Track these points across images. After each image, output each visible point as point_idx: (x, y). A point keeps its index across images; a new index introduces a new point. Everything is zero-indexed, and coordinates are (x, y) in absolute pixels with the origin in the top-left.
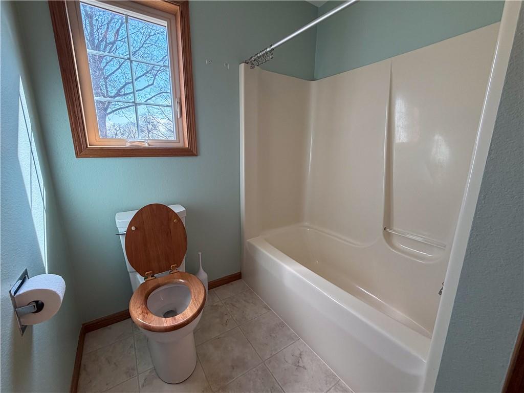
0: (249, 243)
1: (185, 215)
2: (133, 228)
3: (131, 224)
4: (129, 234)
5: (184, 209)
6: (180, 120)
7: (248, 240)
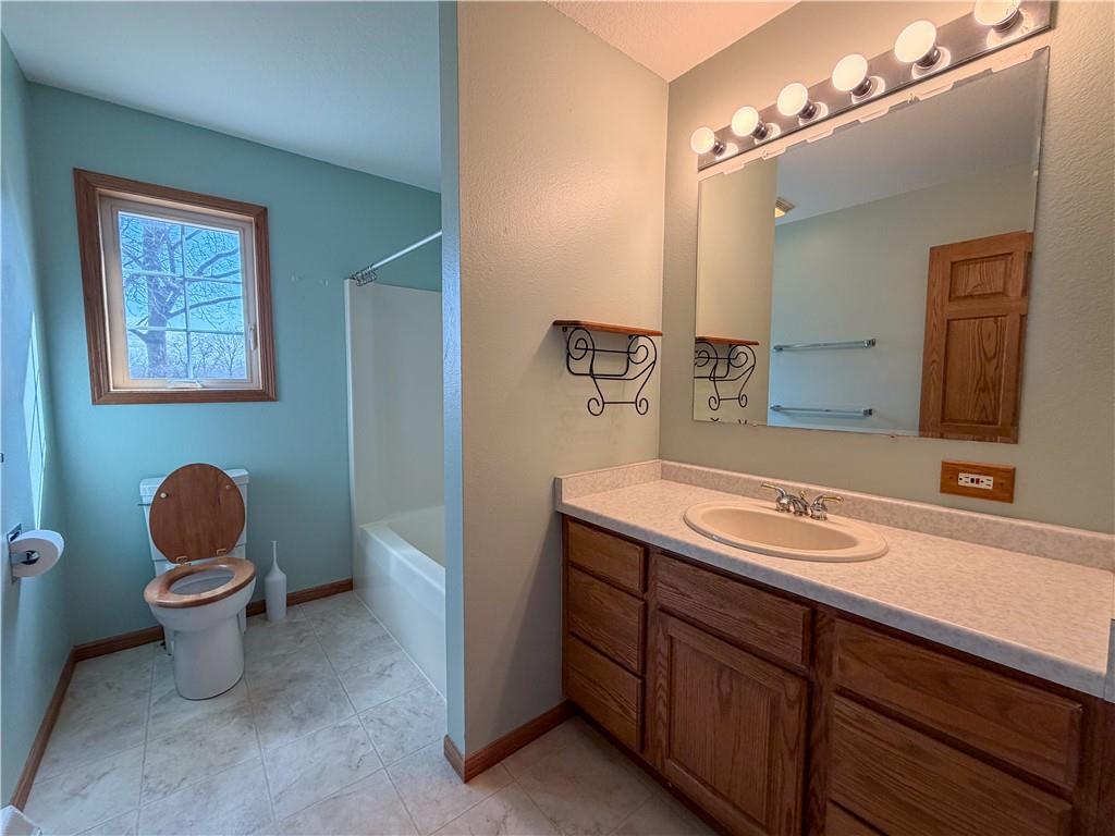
0: (362, 530)
1: (247, 481)
2: (163, 495)
3: (160, 491)
4: (156, 506)
5: (246, 473)
6: (254, 353)
7: (361, 526)
